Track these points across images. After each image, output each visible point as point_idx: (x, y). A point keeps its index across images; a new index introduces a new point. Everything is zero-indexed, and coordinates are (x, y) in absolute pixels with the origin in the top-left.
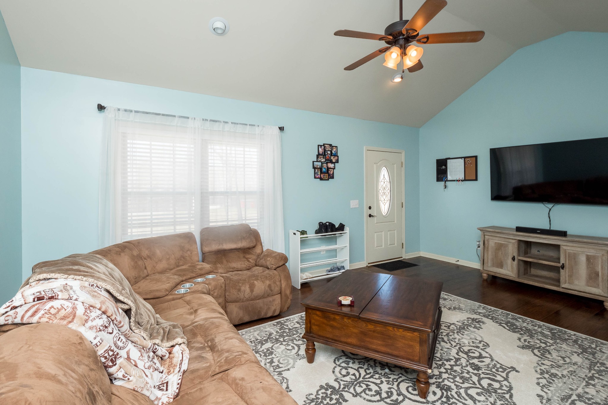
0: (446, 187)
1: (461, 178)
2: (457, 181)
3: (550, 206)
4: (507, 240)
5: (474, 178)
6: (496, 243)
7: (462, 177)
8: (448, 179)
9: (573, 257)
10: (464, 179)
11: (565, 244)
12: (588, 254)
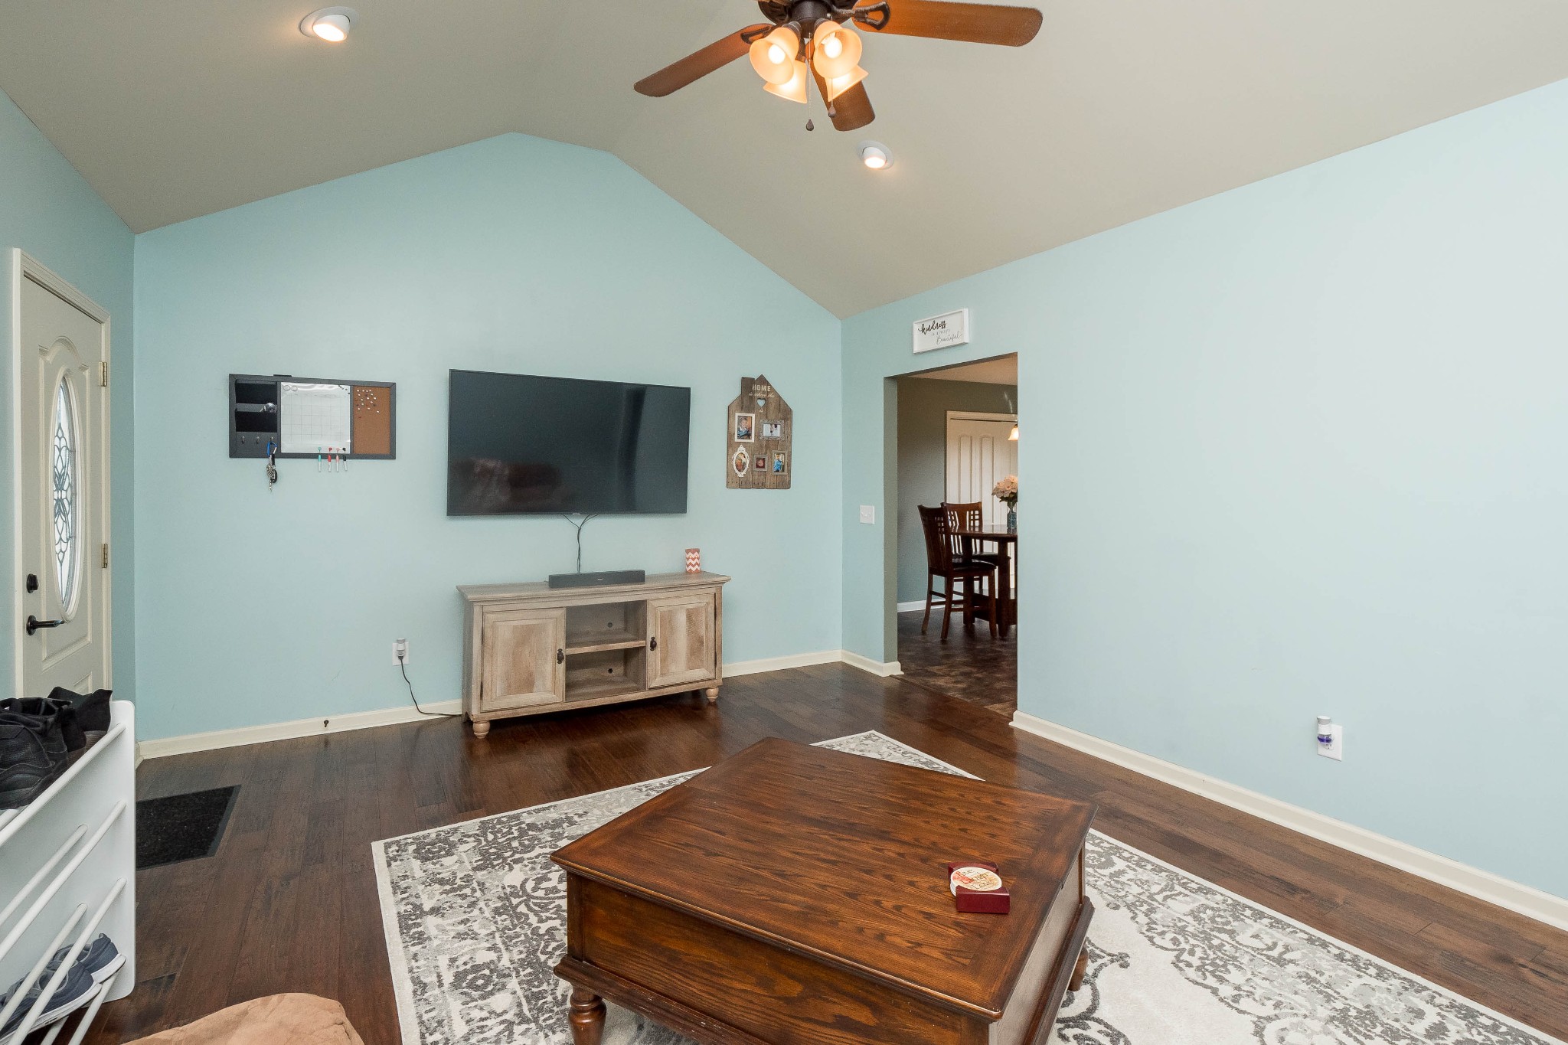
0: (274, 477)
1: (338, 450)
2: (324, 456)
3: (578, 520)
4: (543, 613)
5: (386, 451)
6: (515, 627)
7: (343, 444)
8: (284, 450)
9: (667, 620)
10: (348, 451)
11: (654, 596)
12: (690, 607)
